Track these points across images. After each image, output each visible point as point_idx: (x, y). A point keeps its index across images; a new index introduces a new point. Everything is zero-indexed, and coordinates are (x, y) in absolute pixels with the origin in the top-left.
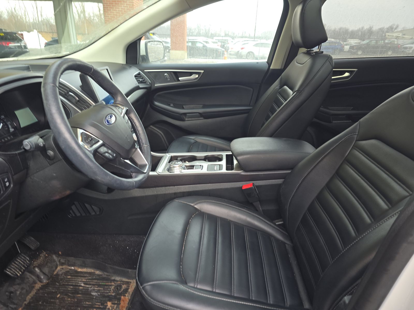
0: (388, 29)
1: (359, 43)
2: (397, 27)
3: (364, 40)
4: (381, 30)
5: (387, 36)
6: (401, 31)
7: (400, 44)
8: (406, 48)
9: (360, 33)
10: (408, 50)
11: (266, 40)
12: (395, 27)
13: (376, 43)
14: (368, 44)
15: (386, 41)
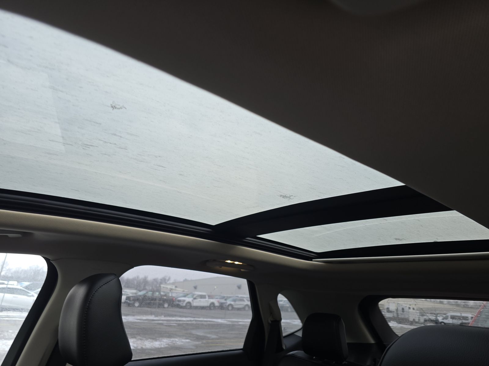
0: (161, 280)
1: (136, 294)
2: (169, 279)
3: (140, 291)
4: (155, 280)
5: (162, 288)
6: (173, 284)
7: (174, 297)
8: (180, 301)
9: (135, 282)
10: (182, 303)
11: (18, 282)
12: (167, 278)
13: (153, 294)
14: (145, 296)
15: (162, 293)
